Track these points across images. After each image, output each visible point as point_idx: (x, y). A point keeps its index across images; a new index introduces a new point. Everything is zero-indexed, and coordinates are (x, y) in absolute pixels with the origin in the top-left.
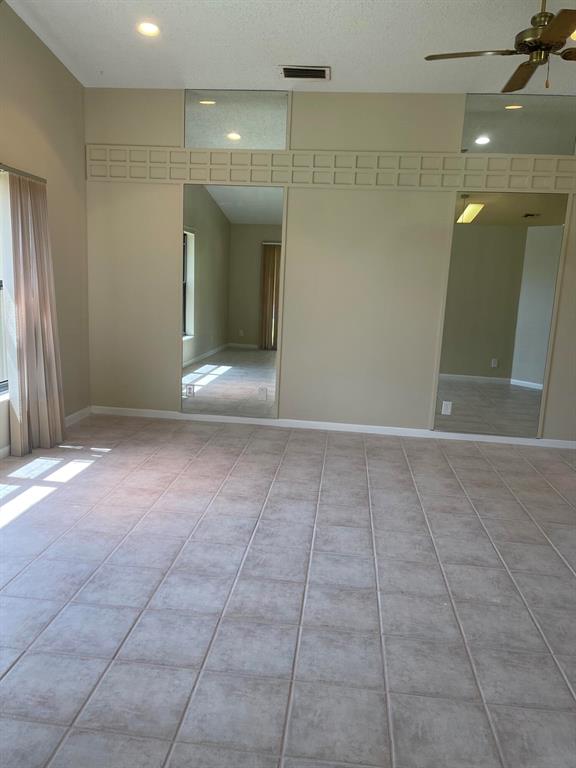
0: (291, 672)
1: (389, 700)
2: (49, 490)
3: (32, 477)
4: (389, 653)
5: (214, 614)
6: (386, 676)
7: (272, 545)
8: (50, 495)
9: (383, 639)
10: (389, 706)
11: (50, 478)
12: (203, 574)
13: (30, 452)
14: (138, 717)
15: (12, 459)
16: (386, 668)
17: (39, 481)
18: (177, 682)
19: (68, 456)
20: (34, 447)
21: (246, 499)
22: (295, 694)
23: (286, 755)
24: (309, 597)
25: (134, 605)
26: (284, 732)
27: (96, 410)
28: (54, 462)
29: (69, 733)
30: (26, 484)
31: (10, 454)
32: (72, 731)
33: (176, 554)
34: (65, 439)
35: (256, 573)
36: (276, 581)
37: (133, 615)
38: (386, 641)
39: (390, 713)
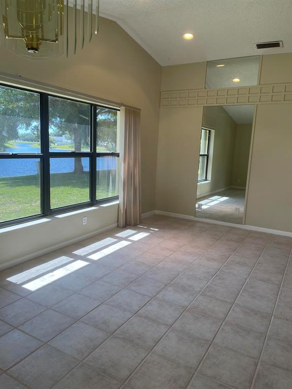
0: (212, 339)
1: (259, 365)
2: (129, 243)
3: (124, 237)
4: (267, 345)
5: (183, 307)
6: (262, 355)
7: (222, 283)
8: (129, 245)
9: (266, 338)
10: (258, 367)
11: (131, 238)
12: (184, 289)
13: (125, 227)
14: (139, 338)
15: (118, 229)
16: (263, 351)
17: (126, 239)
18: (158, 329)
19: (140, 230)
20: (127, 225)
21: (215, 260)
22: (211, 349)
23: (197, 372)
24: (233, 310)
25: (150, 295)
26: (200, 363)
27: (157, 212)
28: (134, 232)
29: (111, 337)
30: (121, 239)
31: (118, 226)
32: (112, 336)
33: (174, 278)
34: (141, 223)
35: (209, 294)
36: (218, 299)
37: (148, 299)
38: (268, 339)
39: (257, 371)
